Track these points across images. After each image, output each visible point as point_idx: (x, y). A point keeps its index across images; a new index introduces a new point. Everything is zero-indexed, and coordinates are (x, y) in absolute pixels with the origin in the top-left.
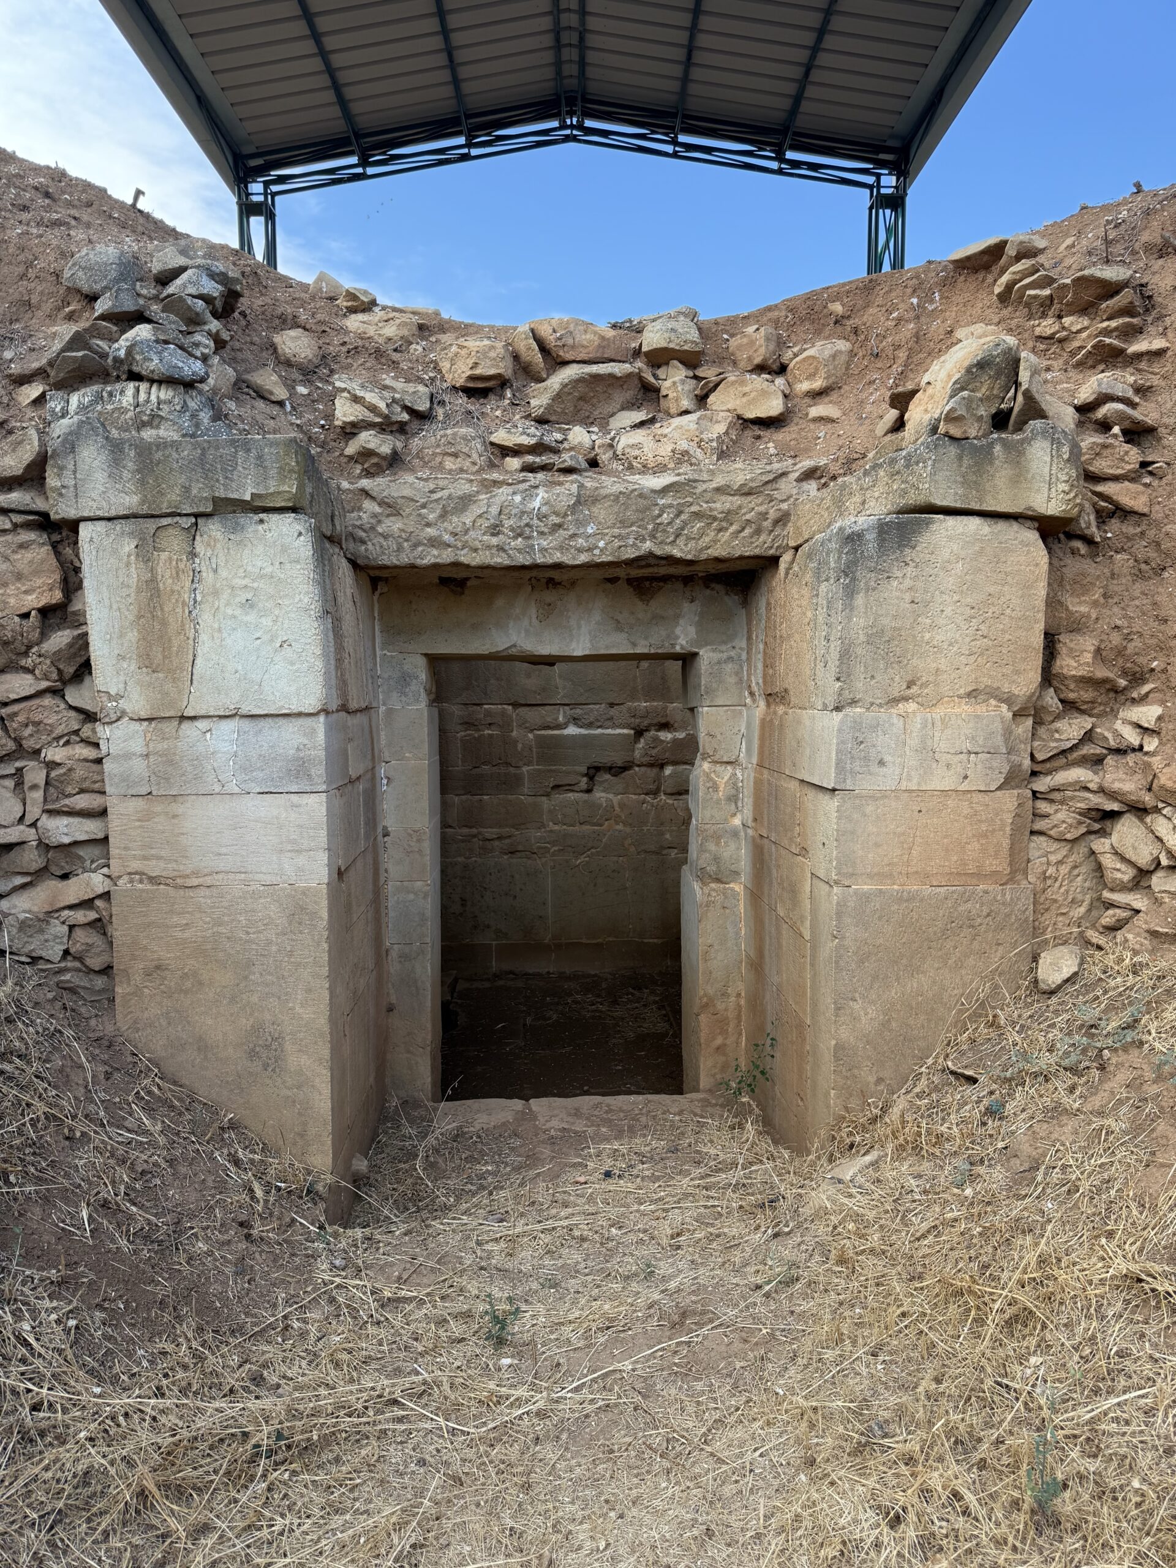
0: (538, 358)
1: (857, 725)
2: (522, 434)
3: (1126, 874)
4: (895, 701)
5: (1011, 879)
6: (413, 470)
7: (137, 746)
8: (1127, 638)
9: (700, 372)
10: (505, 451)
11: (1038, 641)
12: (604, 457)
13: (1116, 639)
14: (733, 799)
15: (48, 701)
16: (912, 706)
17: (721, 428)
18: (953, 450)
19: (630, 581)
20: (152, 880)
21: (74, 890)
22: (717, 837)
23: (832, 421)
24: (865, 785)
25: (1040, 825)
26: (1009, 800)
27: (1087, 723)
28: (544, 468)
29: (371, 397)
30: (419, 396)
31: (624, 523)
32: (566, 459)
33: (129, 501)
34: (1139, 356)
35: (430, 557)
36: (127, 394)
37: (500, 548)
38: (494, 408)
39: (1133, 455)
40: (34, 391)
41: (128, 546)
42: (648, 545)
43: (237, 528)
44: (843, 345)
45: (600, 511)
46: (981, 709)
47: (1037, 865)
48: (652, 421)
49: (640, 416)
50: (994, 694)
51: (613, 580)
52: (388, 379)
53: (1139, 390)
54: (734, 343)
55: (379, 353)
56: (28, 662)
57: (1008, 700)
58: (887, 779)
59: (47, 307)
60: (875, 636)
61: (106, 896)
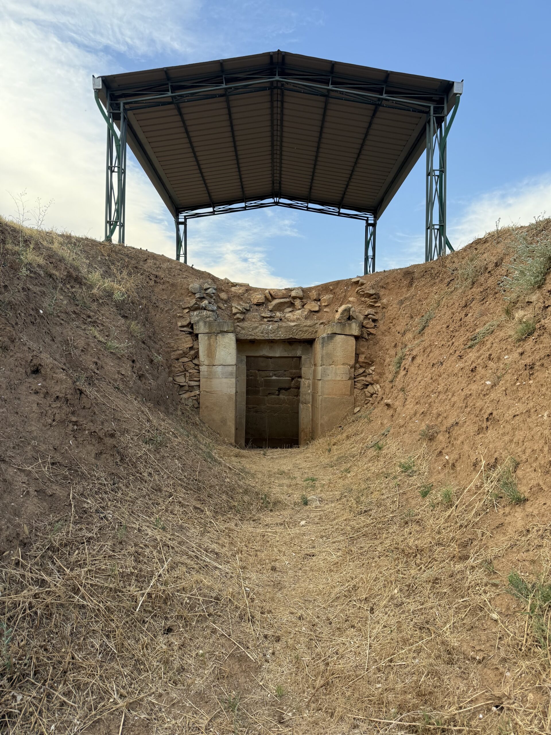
0: (270, 298)
1: (324, 369)
2: (268, 314)
3: (369, 395)
4: (331, 365)
5: (350, 395)
6: (247, 321)
7: (206, 370)
8: (371, 355)
9: (303, 300)
10: (264, 317)
11: (354, 355)
12: (283, 319)
13: (369, 355)
14: (309, 386)
15: (190, 362)
16: (333, 366)
17: (306, 313)
18: (339, 324)
19: (288, 342)
20: (207, 392)
21: (193, 394)
22: (305, 395)
23: (327, 312)
24: (326, 379)
25: (356, 387)
26: (350, 382)
27: (364, 369)
28: (271, 321)
29: (239, 307)
30: (247, 306)
31: (287, 332)
32: (276, 319)
33: (207, 331)
34: (376, 307)
35: (250, 338)
36: (205, 313)
37: (263, 336)
38: (262, 308)
39: (373, 324)
40: (187, 310)
41: (206, 338)
42: (291, 336)
43: (223, 335)
44: (331, 296)
45: (282, 330)
46: (345, 367)
47: (355, 394)
48: (293, 311)
49: (290, 309)
50: (347, 364)
51: (285, 342)
52: (241, 303)
53: (375, 313)
54: (310, 294)
55: (239, 296)
56: (187, 356)
57: (349, 365)
58: (329, 378)
59: (186, 294)
60: (327, 354)
61: (199, 395)
